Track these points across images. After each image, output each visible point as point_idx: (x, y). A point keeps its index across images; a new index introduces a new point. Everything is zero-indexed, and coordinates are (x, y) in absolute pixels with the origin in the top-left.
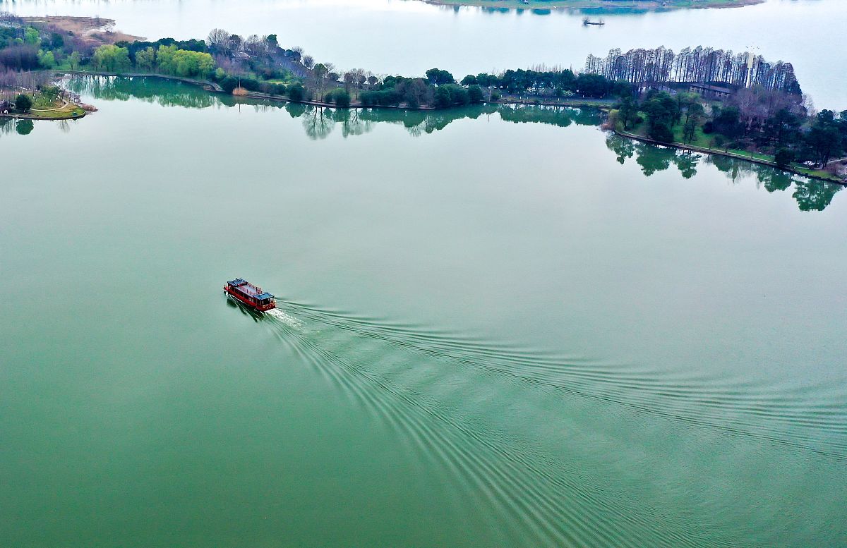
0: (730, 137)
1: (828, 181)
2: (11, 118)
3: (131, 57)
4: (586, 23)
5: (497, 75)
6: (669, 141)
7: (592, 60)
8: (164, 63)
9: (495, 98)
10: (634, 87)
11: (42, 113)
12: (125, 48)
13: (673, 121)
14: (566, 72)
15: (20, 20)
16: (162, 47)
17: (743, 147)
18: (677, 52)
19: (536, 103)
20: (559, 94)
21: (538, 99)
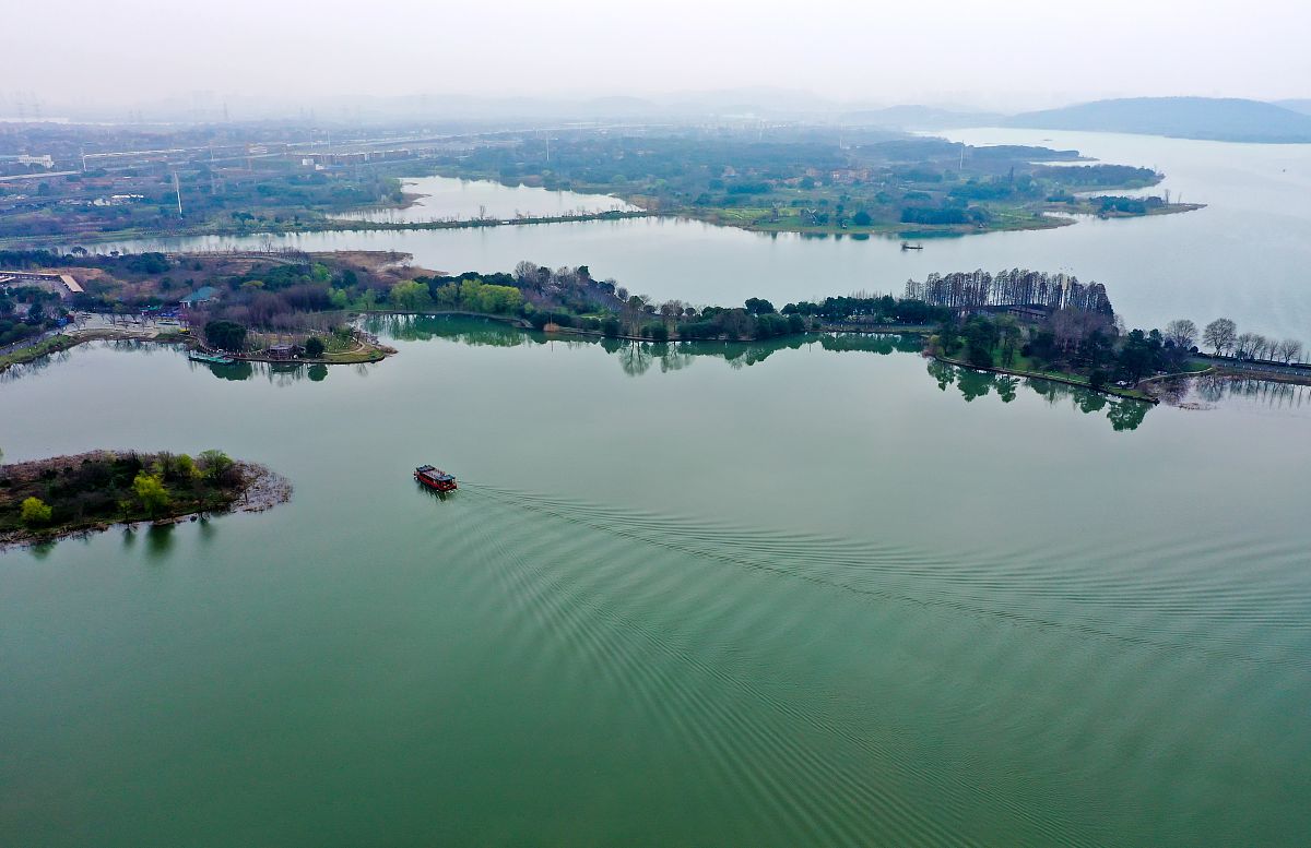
0: (1047, 358)
1: (1140, 400)
2: (301, 364)
3: (432, 293)
4: (905, 247)
5: (817, 303)
6: (988, 365)
7: (912, 285)
8: (467, 300)
9: (816, 327)
10: (954, 311)
11: (335, 356)
12: (424, 284)
13: (992, 346)
14: (886, 298)
15: (306, 256)
16: (465, 281)
17: (1059, 369)
18: (994, 275)
19: (858, 331)
20: (880, 322)
21: (859, 326)
